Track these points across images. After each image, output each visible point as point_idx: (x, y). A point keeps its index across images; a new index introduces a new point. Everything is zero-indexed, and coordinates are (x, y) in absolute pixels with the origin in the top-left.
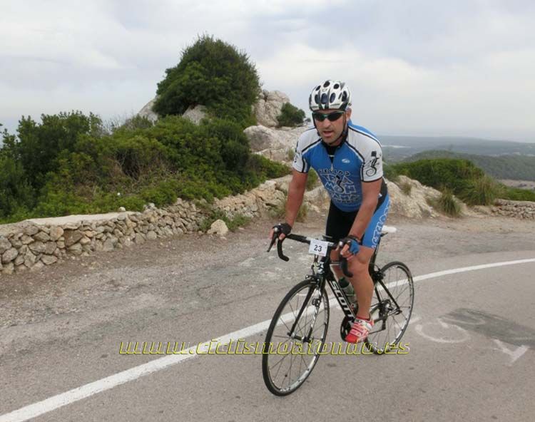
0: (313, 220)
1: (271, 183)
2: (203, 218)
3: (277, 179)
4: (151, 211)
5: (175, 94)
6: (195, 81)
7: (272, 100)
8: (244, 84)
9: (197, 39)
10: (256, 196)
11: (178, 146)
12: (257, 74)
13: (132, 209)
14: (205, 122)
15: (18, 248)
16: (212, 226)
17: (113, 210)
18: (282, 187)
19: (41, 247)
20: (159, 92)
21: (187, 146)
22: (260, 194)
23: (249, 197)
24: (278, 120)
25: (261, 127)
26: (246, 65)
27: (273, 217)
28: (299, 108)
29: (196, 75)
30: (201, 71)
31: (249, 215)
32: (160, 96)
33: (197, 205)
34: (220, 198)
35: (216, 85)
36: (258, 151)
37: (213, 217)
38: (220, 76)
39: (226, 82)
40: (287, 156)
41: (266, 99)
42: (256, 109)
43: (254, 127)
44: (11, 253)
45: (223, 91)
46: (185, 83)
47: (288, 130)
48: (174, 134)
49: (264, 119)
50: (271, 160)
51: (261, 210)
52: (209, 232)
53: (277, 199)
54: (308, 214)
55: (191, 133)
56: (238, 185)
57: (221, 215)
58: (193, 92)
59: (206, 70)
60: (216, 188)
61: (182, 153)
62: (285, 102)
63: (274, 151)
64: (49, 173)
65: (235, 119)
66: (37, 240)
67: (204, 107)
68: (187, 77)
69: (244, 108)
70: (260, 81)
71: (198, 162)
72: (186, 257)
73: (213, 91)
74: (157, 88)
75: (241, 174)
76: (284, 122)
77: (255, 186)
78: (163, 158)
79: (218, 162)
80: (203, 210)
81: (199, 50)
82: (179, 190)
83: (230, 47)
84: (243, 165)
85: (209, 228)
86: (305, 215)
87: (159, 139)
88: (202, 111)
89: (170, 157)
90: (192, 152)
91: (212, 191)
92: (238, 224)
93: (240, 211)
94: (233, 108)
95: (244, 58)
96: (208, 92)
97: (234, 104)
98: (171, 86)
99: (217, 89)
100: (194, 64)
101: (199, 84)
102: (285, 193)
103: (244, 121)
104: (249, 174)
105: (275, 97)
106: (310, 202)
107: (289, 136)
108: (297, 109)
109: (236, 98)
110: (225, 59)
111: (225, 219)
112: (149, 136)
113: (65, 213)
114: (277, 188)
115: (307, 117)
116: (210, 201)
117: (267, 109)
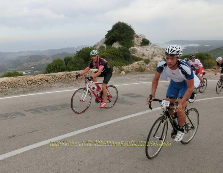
0: (147, 72)
1: (136, 62)
2: (119, 71)
3: (138, 62)
5: (111, 39)
6: (116, 35)
7: (139, 37)
8: (130, 34)
9: (117, 22)
10: (132, 65)
11: (113, 54)
14: (119, 48)
15: (89, 74)
16: (122, 72)
18: (139, 64)
20: (106, 38)
21: (116, 54)
22: (133, 65)
23: (130, 66)
24: (141, 44)
25: (135, 47)
26: (131, 29)
27: (137, 71)
28: (148, 40)
29: (116, 33)
30: (118, 32)
31: (130, 70)
32: (106, 39)
33: (118, 68)
34: (123, 66)
35: (122, 36)
36: (134, 54)
38: (123, 33)
39: (124, 35)
40: (142, 55)
41: (137, 37)
42: (134, 41)
43: (133, 47)
45: (124, 37)
46: (113, 36)
48: (113, 51)
49: (137, 44)
50: (137, 56)
51: (134, 69)
52: (121, 73)
53: (138, 67)
54: (146, 70)
55: (116, 51)
56: (127, 63)
57: (123, 70)
58: (116, 38)
59: (119, 32)
61: (114, 56)
62: (143, 38)
63: (138, 54)
64: (89, 61)
65: (127, 45)
66: (91, 73)
67: (119, 42)
68: (114, 34)
69: (130, 41)
70: (135, 32)
71: (118, 58)
72: (116, 77)
73: (121, 38)
74: (105, 36)
75: (128, 60)
76: (142, 44)
78: (110, 57)
79: (123, 58)
80: (119, 69)
81: (117, 26)
82: (114, 64)
83: (126, 24)
84: (129, 58)
85: (121, 72)
86: (145, 70)
87: (109, 53)
88: (118, 43)
89: (112, 57)
90: (116, 56)
91: (121, 64)
92: (127, 72)
93: (128, 69)
94: (127, 42)
95: (130, 27)
96: (120, 38)
97: (127, 41)
98: (110, 37)
99: (122, 37)
100: (116, 30)
101: (117, 36)
103: (130, 45)
104: (131, 61)
105: (140, 37)
106: (147, 67)
107: (143, 49)
108: (147, 40)
109: (127, 39)
110: (125, 28)
111: (124, 71)
112: (107, 52)
114: (138, 64)
115: (150, 42)
116: (121, 67)
117: (137, 40)
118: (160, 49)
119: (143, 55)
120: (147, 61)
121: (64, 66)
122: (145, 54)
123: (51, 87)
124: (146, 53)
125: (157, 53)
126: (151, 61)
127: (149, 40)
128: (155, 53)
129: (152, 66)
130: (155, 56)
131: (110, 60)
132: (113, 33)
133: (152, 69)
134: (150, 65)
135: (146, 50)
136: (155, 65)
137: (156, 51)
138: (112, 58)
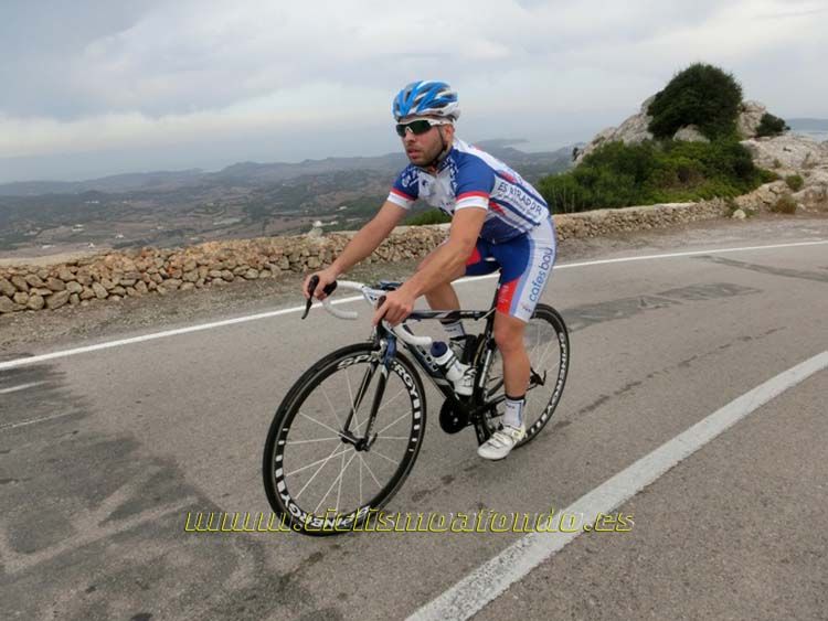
1: (766, 186)
2: (728, 208)
3: (771, 184)
4: (703, 203)
5: (672, 116)
7: (750, 111)
8: (730, 102)
9: (688, 66)
10: (757, 196)
12: (742, 92)
13: (694, 201)
16: (736, 213)
17: (686, 201)
18: (774, 190)
19: (666, 217)
20: (649, 114)
22: (759, 194)
23: (752, 196)
24: (757, 131)
25: (748, 141)
26: (732, 84)
27: (768, 211)
29: (692, 99)
30: (695, 96)
31: (754, 208)
32: (651, 117)
33: (725, 200)
34: (736, 196)
35: (709, 108)
37: (734, 208)
38: (712, 98)
39: (716, 104)
40: (773, 165)
41: (744, 110)
42: (735, 125)
43: (744, 141)
44: (658, 219)
45: (714, 112)
46: (681, 108)
47: (766, 140)
50: (760, 166)
51: (762, 207)
52: (733, 217)
53: (772, 199)
56: (745, 187)
57: (738, 207)
58: (689, 114)
59: (701, 95)
60: (732, 189)
62: (764, 112)
63: (762, 161)
66: (665, 213)
67: (695, 126)
68: (683, 102)
69: (731, 123)
73: (707, 113)
75: (747, 181)
77: (756, 188)
78: (700, 171)
79: (732, 173)
80: (728, 204)
82: (713, 190)
83: (719, 70)
85: (732, 214)
88: (694, 129)
89: (703, 170)
90: (715, 166)
91: (731, 191)
92: (750, 213)
93: (749, 206)
94: (722, 125)
95: (730, 78)
96: (701, 114)
97: (723, 122)
98: (668, 111)
99: (709, 111)
100: (689, 90)
101: (694, 108)
102: (776, 194)
105: (754, 109)
106: (797, 201)
107: (773, 147)
108: (775, 118)
109: (723, 116)
110: (715, 82)
111: (741, 210)
113: (667, 202)
114: (771, 190)
115: (787, 124)
116: (731, 198)
117: (747, 120)
118: (819, 146)
119: (777, 165)
120: (795, 183)
121: (587, 195)
122: (780, 162)
123: (593, 248)
124: (784, 158)
125: (819, 159)
126: (806, 180)
127: (784, 119)
128: (811, 160)
129: (811, 196)
130: (811, 166)
131: (700, 176)
132: (679, 100)
133: (811, 205)
134: (806, 194)
135: (785, 149)
136: (820, 195)
137: (813, 152)
138: (705, 172)
